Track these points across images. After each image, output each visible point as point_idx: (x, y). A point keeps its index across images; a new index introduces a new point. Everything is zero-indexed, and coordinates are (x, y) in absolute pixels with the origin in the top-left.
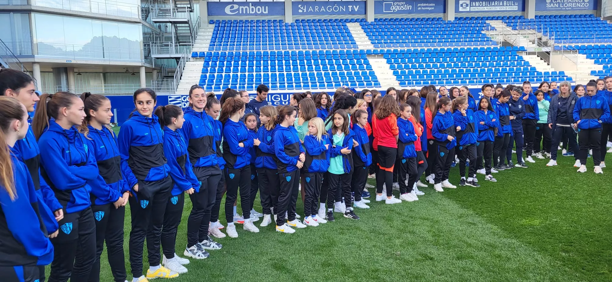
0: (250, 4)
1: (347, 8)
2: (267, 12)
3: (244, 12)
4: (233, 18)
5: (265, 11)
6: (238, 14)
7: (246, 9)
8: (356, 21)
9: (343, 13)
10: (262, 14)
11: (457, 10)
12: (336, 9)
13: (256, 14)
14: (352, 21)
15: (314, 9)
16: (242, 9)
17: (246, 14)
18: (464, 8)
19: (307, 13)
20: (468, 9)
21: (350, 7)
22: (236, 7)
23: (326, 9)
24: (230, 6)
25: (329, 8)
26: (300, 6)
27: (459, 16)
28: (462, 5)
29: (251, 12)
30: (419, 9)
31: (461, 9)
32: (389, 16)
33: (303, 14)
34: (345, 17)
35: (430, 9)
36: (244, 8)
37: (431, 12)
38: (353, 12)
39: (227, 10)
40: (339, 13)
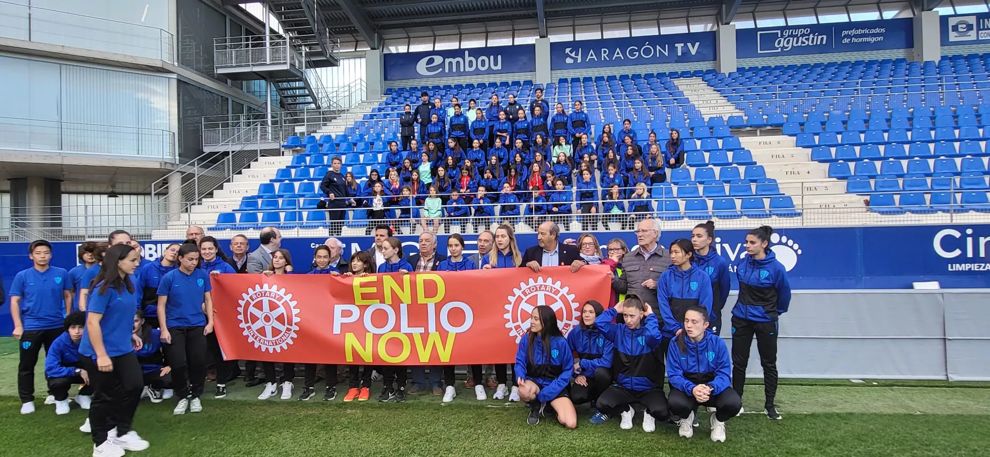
0: (467, 52)
1: (673, 49)
2: (499, 67)
3: (454, 70)
4: (430, 83)
5: (496, 64)
6: (442, 75)
7: (458, 63)
8: (696, 74)
9: (663, 60)
10: (490, 71)
11: (944, 40)
12: (647, 52)
13: (477, 72)
14: (685, 75)
15: (598, 55)
16: (450, 63)
17: (459, 74)
18: (962, 34)
19: (585, 65)
20: (972, 35)
21: (679, 46)
22: (438, 60)
23: (624, 53)
24: (427, 59)
25: (632, 53)
26: (568, 50)
27: (951, 51)
28: (955, 28)
29: (468, 69)
30: (846, 41)
31: (953, 37)
32: (772, 62)
33: (575, 66)
34: (667, 68)
35: (872, 40)
36: (454, 61)
37: (877, 47)
38: (686, 57)
39: (421, 66)
40: (654, 61)
